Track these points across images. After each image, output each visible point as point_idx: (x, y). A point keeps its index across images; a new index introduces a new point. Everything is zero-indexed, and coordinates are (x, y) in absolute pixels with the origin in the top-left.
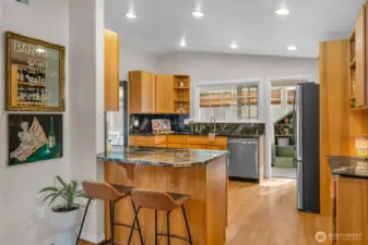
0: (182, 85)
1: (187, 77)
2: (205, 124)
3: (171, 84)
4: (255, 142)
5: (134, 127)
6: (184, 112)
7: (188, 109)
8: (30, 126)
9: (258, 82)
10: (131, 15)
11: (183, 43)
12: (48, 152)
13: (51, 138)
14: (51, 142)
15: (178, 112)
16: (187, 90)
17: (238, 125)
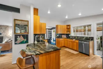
0: (68, 27)
1: (70, 25)
2: (74, 36)
3: (66, 27)
4: (88, 43)
5: (57, 37)
6: (69, 33)
7: (70, 33)
8: (20, 37)
9: (91, 24)
10: (49, 12)
11: (67, 17)
12: (24, 42)
13: (25, 39)
14: (25, 40)
15: (68, 33)
16: (70, 28)
17: (83, 37)
